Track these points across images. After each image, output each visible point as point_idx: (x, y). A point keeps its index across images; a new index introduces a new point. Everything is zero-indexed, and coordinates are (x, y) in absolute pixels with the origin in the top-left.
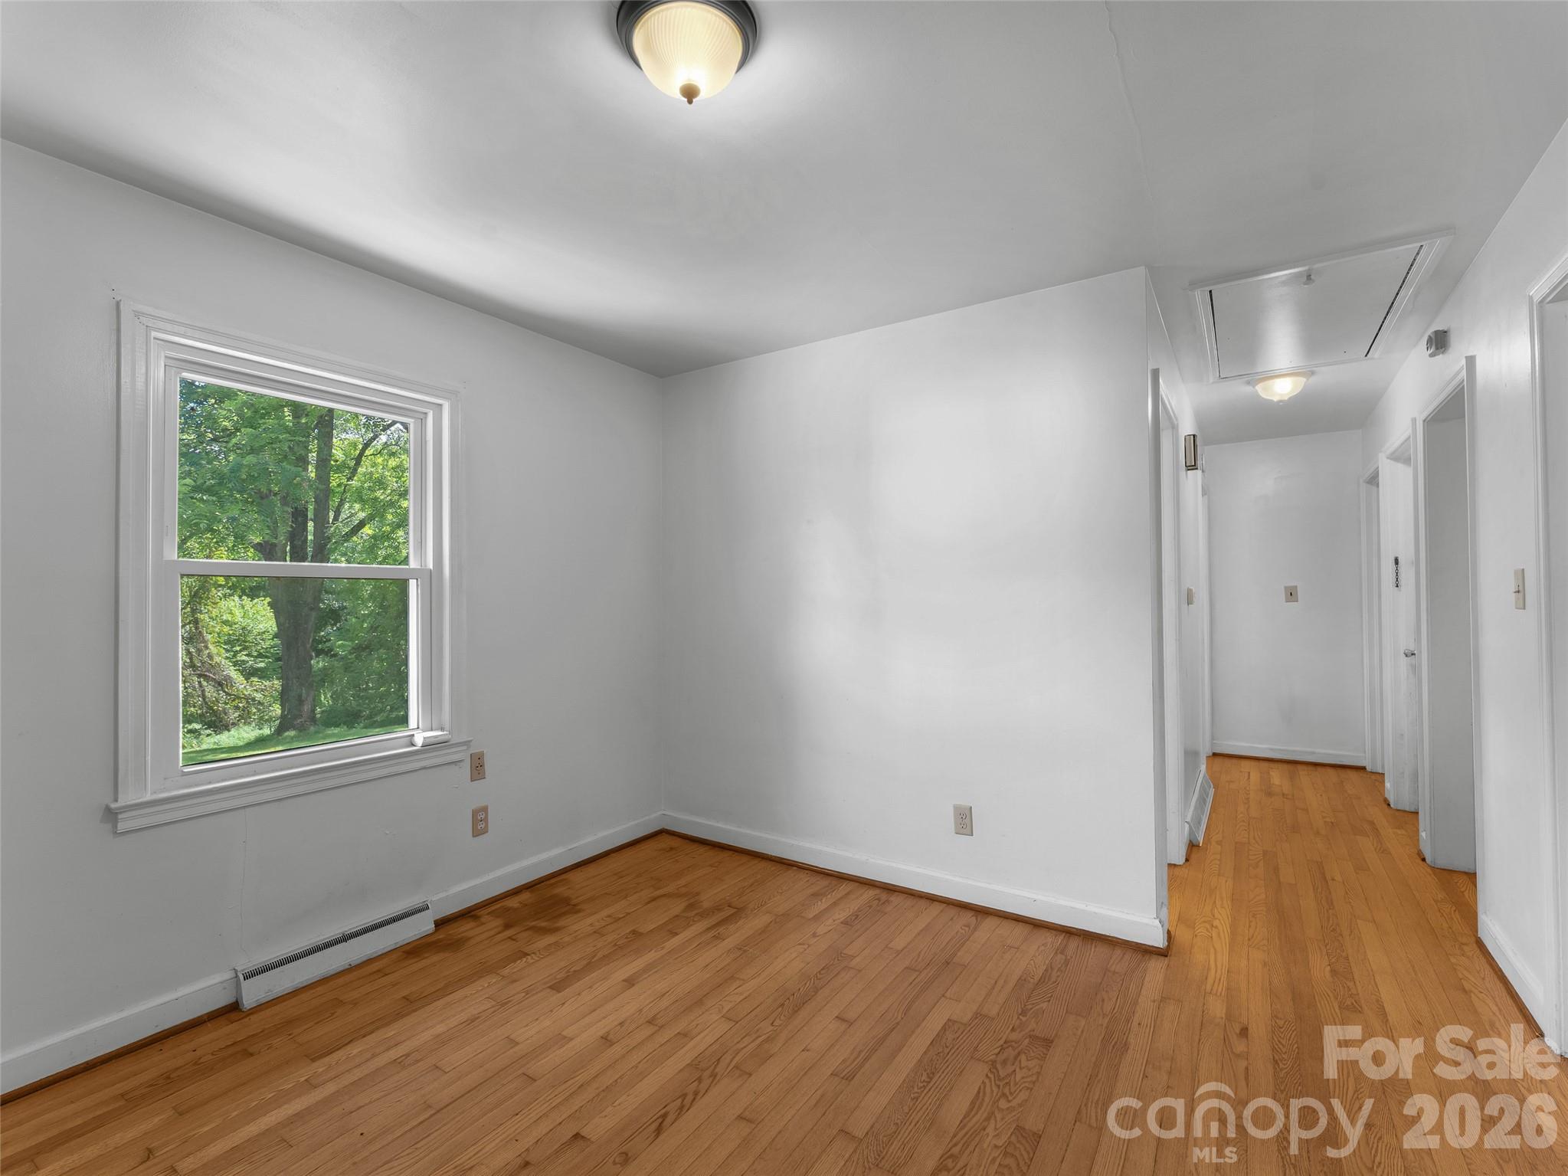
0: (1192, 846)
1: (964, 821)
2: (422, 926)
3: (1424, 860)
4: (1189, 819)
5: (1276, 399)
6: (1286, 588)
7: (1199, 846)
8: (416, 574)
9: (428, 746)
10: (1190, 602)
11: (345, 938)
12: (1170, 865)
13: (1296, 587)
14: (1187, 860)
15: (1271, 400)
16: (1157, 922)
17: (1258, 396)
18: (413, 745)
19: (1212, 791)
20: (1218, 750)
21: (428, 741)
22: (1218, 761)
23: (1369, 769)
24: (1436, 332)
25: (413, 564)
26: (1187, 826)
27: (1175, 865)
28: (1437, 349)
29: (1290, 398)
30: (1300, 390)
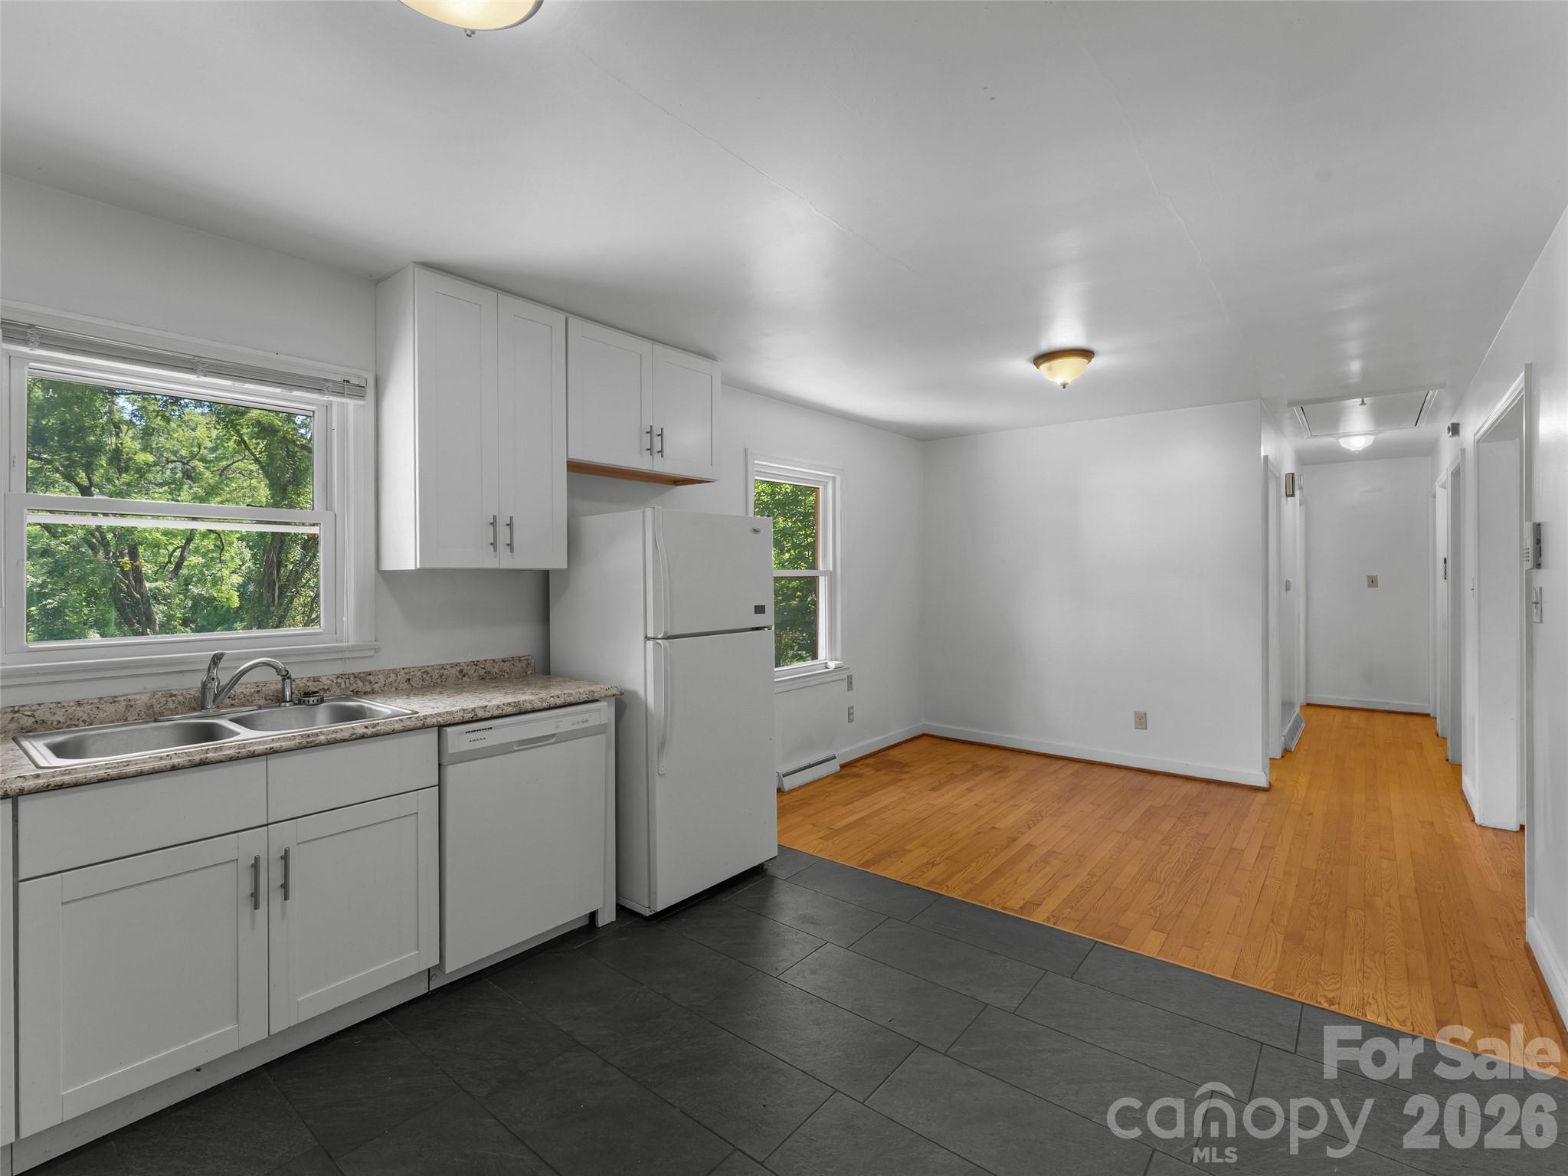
0: (1286, 751)
1: (1141, 721)
2: (833, 767)
3: (1447, 760)
4: (1284, 734)
5: (1353, 450)
6: (1368, 577)
7: (1291, 751)
8: (824, 573)
9: (838, 668)
10: (1288, 588)
11: (810, 766)
12: (1271, 759)
13: (1377, 576)
14: (1282, 757)
15: (1349, 450)
16: (1263, 773)
17: (1339, 445)
18: (827, 668)
19: (1303, 725)
20: (1308, 702)
21: (838, 666)
22: (1311, 710)
23: (1432, 715)
24: (1452, 424)
25: (821, 567)
26: (1283, 738)
27: (1274, 759)
28: (1452, 434)
29: (1363, 450)
30: (1370, 444)
